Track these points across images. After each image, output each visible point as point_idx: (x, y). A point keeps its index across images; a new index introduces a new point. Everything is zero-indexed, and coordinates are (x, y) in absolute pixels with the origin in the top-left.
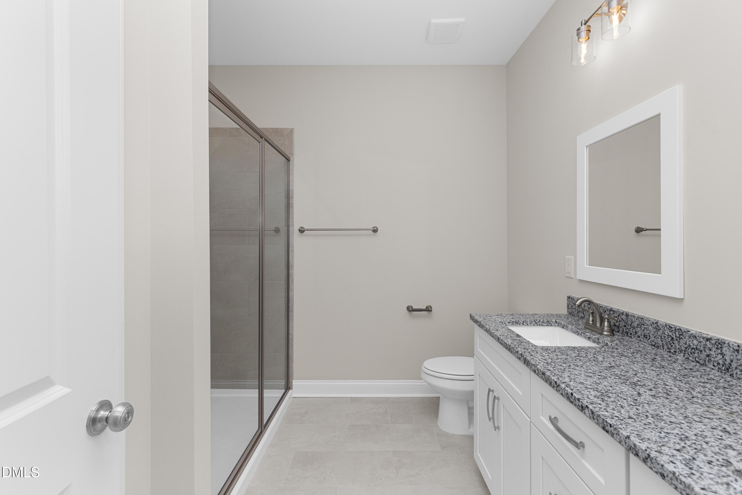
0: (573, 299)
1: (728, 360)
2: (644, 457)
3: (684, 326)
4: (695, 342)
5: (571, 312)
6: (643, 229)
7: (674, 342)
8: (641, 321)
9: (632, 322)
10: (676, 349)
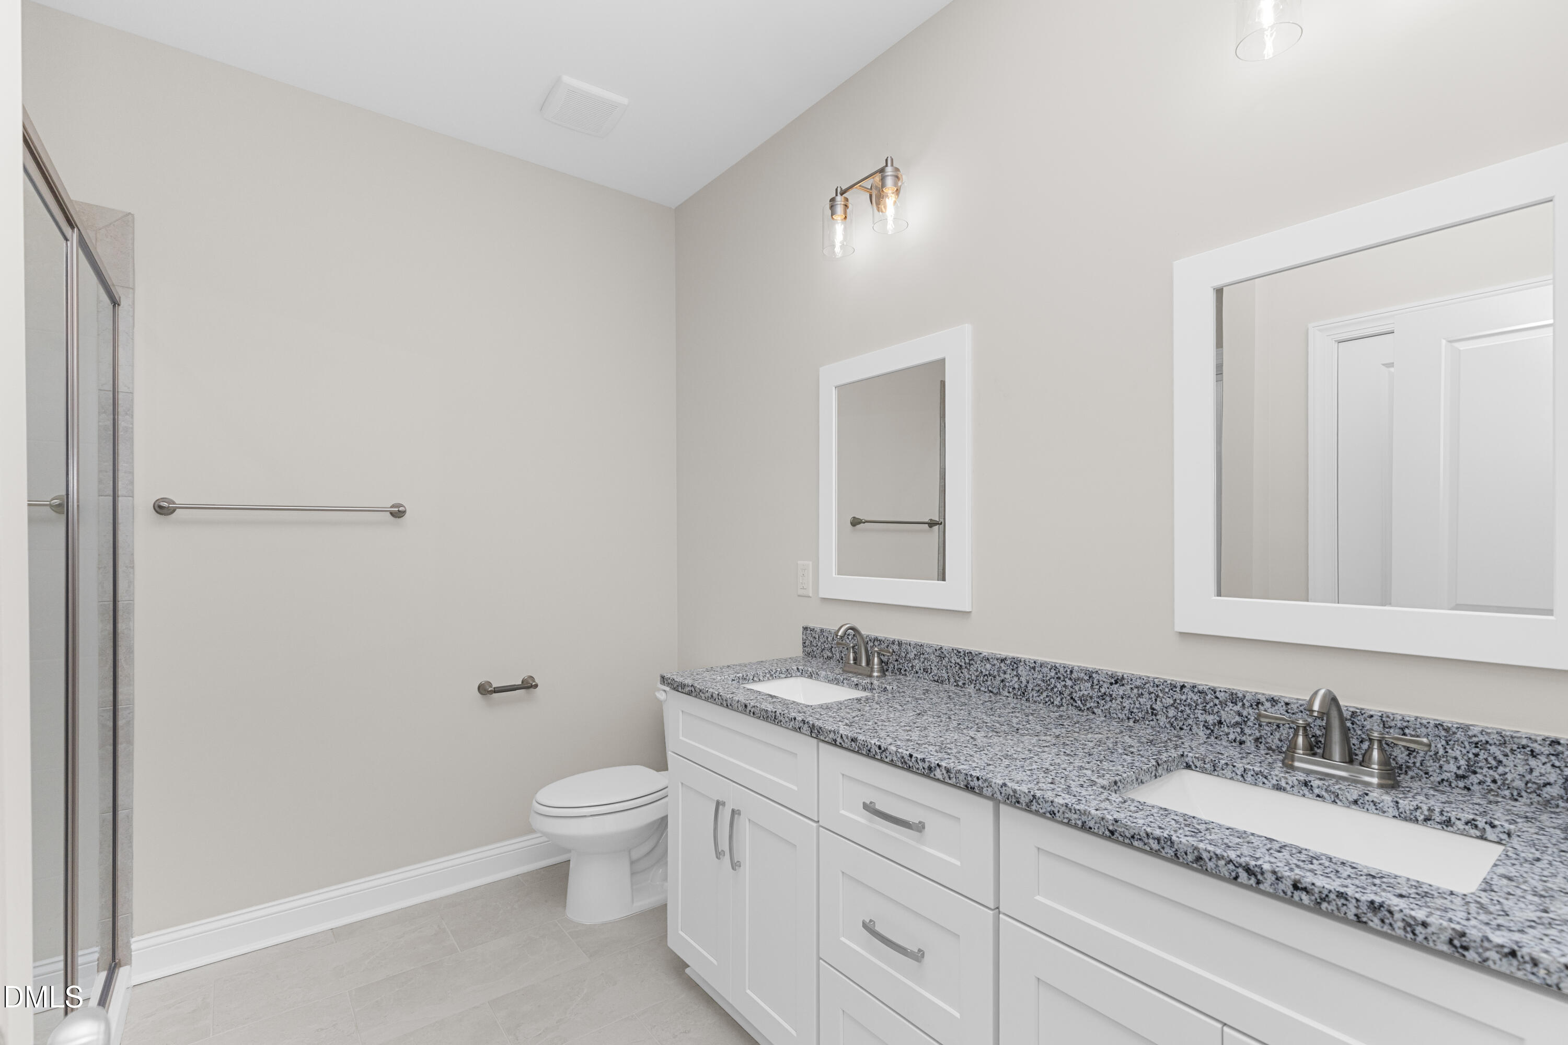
0: (812, 630)
1: (1024, 681)
2: (1027, 801)
3: (974, 648)
4: (988, 666)
5: (809, 652)
6: (862, 520)
7: (963, 671)
8: (919, 650)
9: (907, 653)
10: (965, 680)
